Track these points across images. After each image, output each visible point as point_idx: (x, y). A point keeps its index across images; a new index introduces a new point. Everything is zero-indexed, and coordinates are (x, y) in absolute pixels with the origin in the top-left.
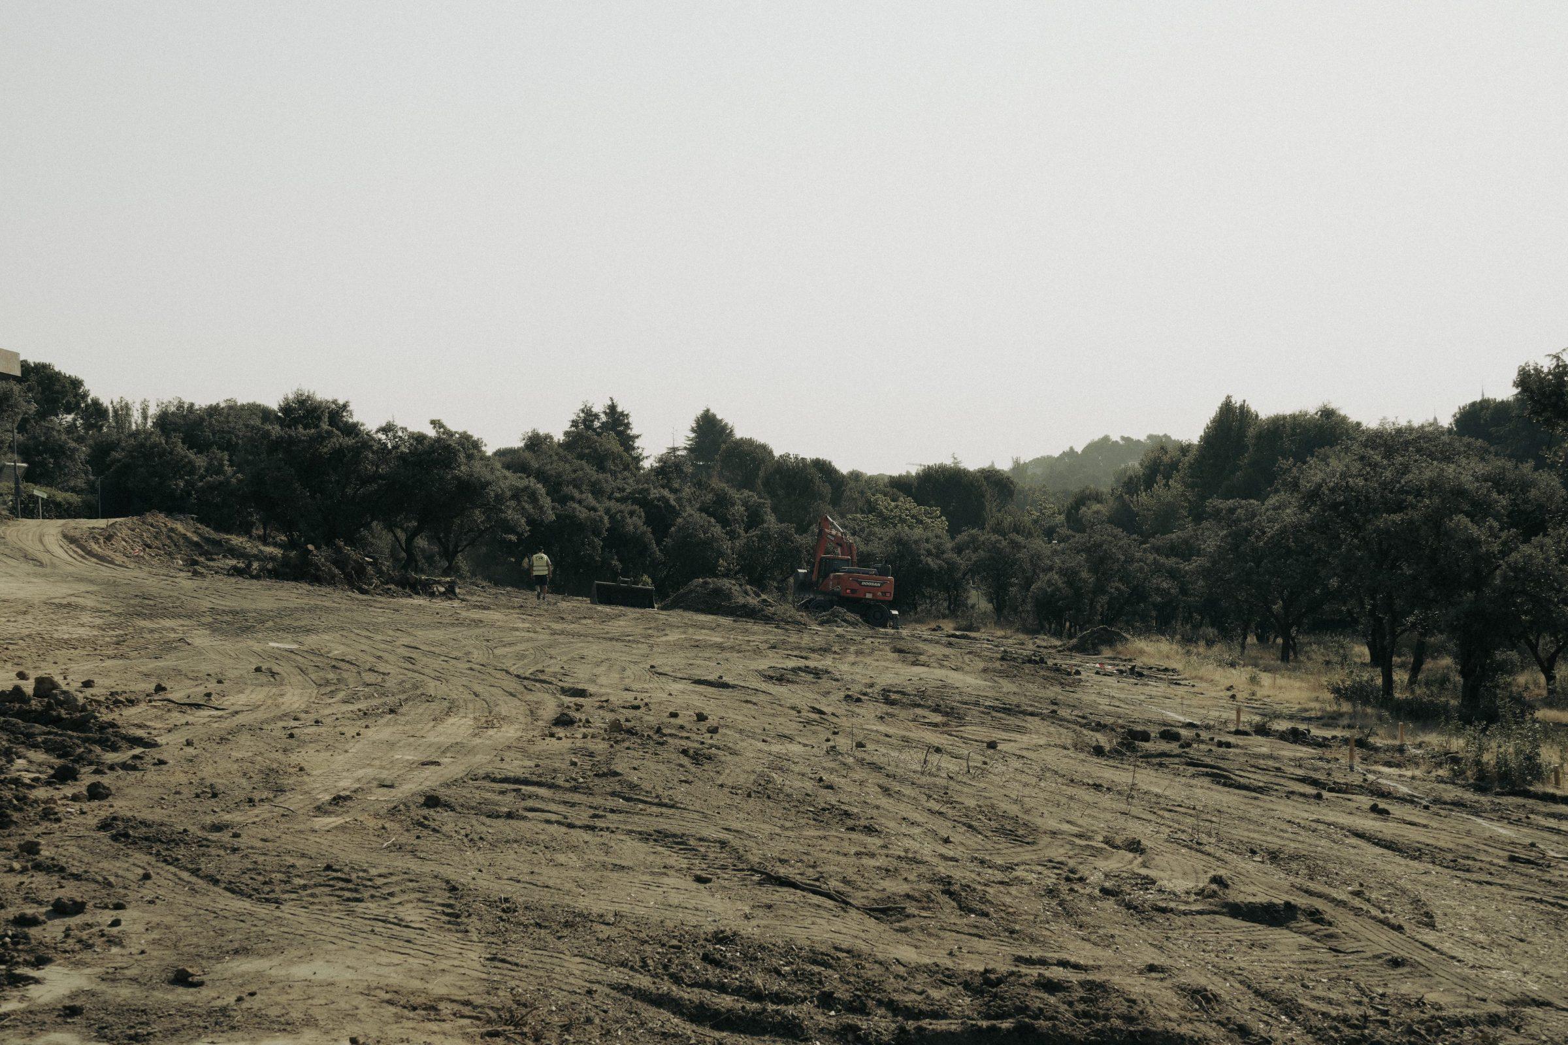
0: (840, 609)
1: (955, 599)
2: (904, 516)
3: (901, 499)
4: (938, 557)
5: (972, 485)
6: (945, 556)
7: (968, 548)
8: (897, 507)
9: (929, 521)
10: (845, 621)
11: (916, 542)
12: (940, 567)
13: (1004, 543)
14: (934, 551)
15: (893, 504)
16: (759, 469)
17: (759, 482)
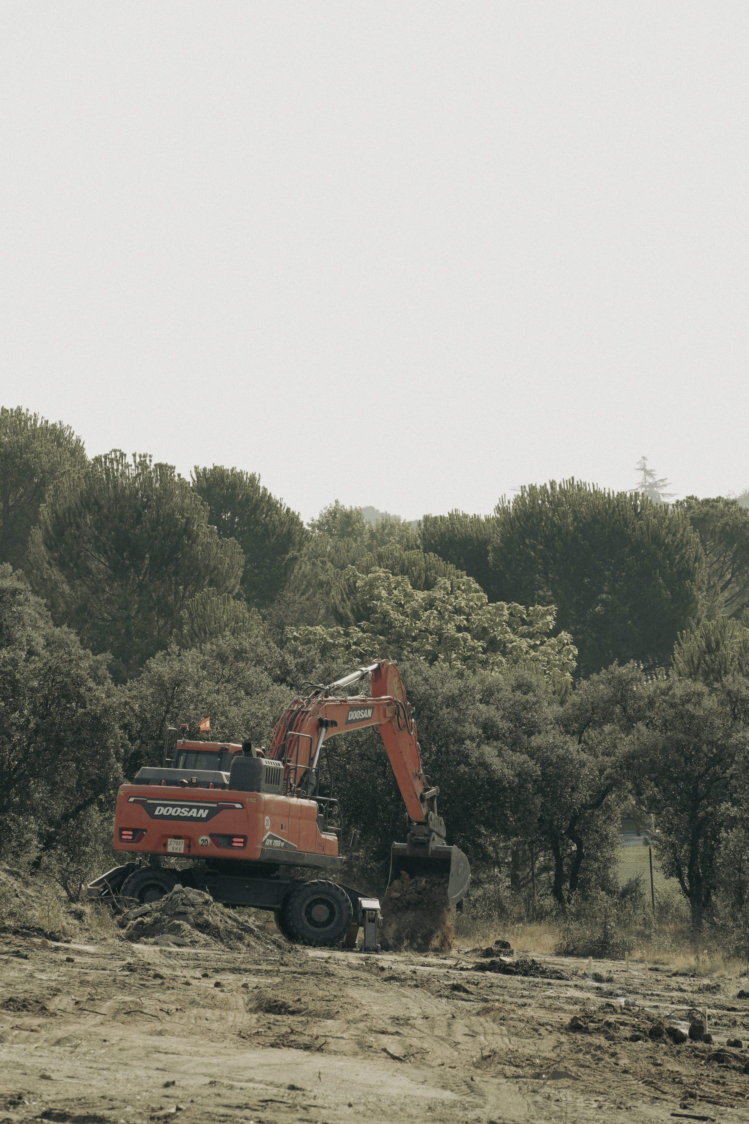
0: (193, 894)
1: (576, 868)
2: (450, 628)
3: (444, 582)
4: (515, 745)
5: (656, 539)
6: (536, 741)
7: (608, 718)
8: (430, 604)
9: (524, 644)
10: (204, 927)
11: (451, 701)
12: (523, 776)
13: (710, 702)
14: (504, 725)
15: (420, 595)
16: (41, 498)
17: (37, 534)
